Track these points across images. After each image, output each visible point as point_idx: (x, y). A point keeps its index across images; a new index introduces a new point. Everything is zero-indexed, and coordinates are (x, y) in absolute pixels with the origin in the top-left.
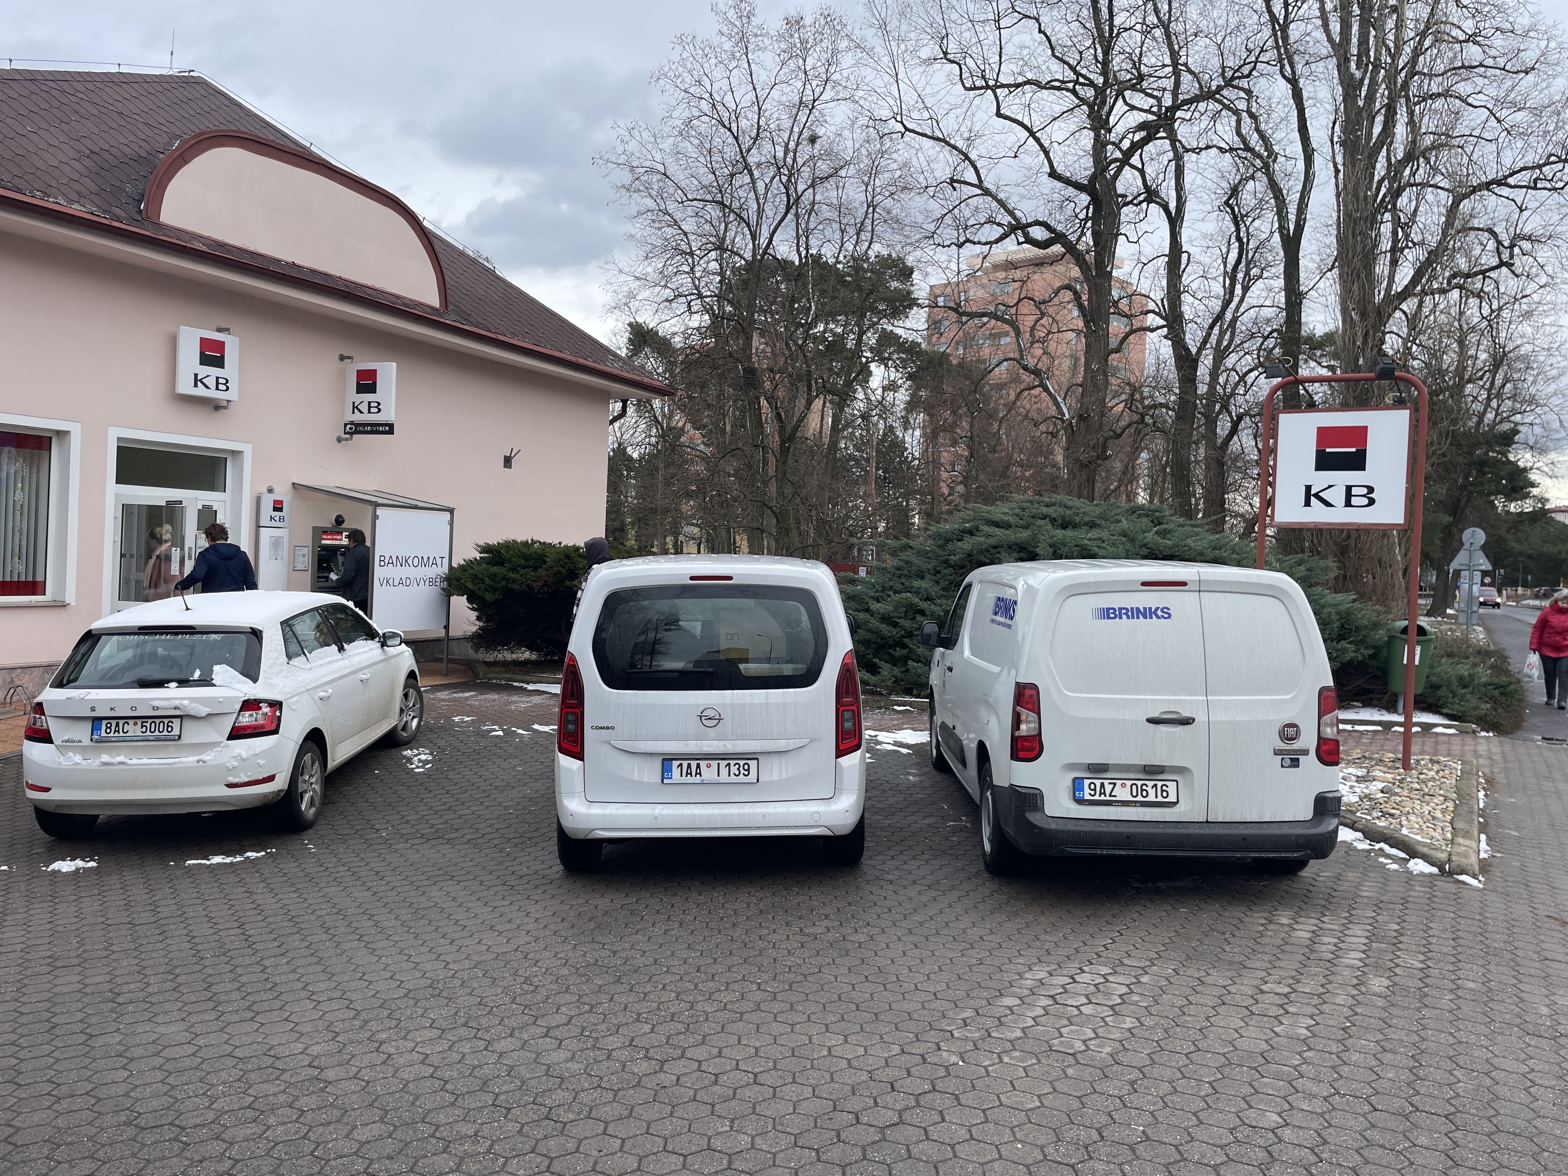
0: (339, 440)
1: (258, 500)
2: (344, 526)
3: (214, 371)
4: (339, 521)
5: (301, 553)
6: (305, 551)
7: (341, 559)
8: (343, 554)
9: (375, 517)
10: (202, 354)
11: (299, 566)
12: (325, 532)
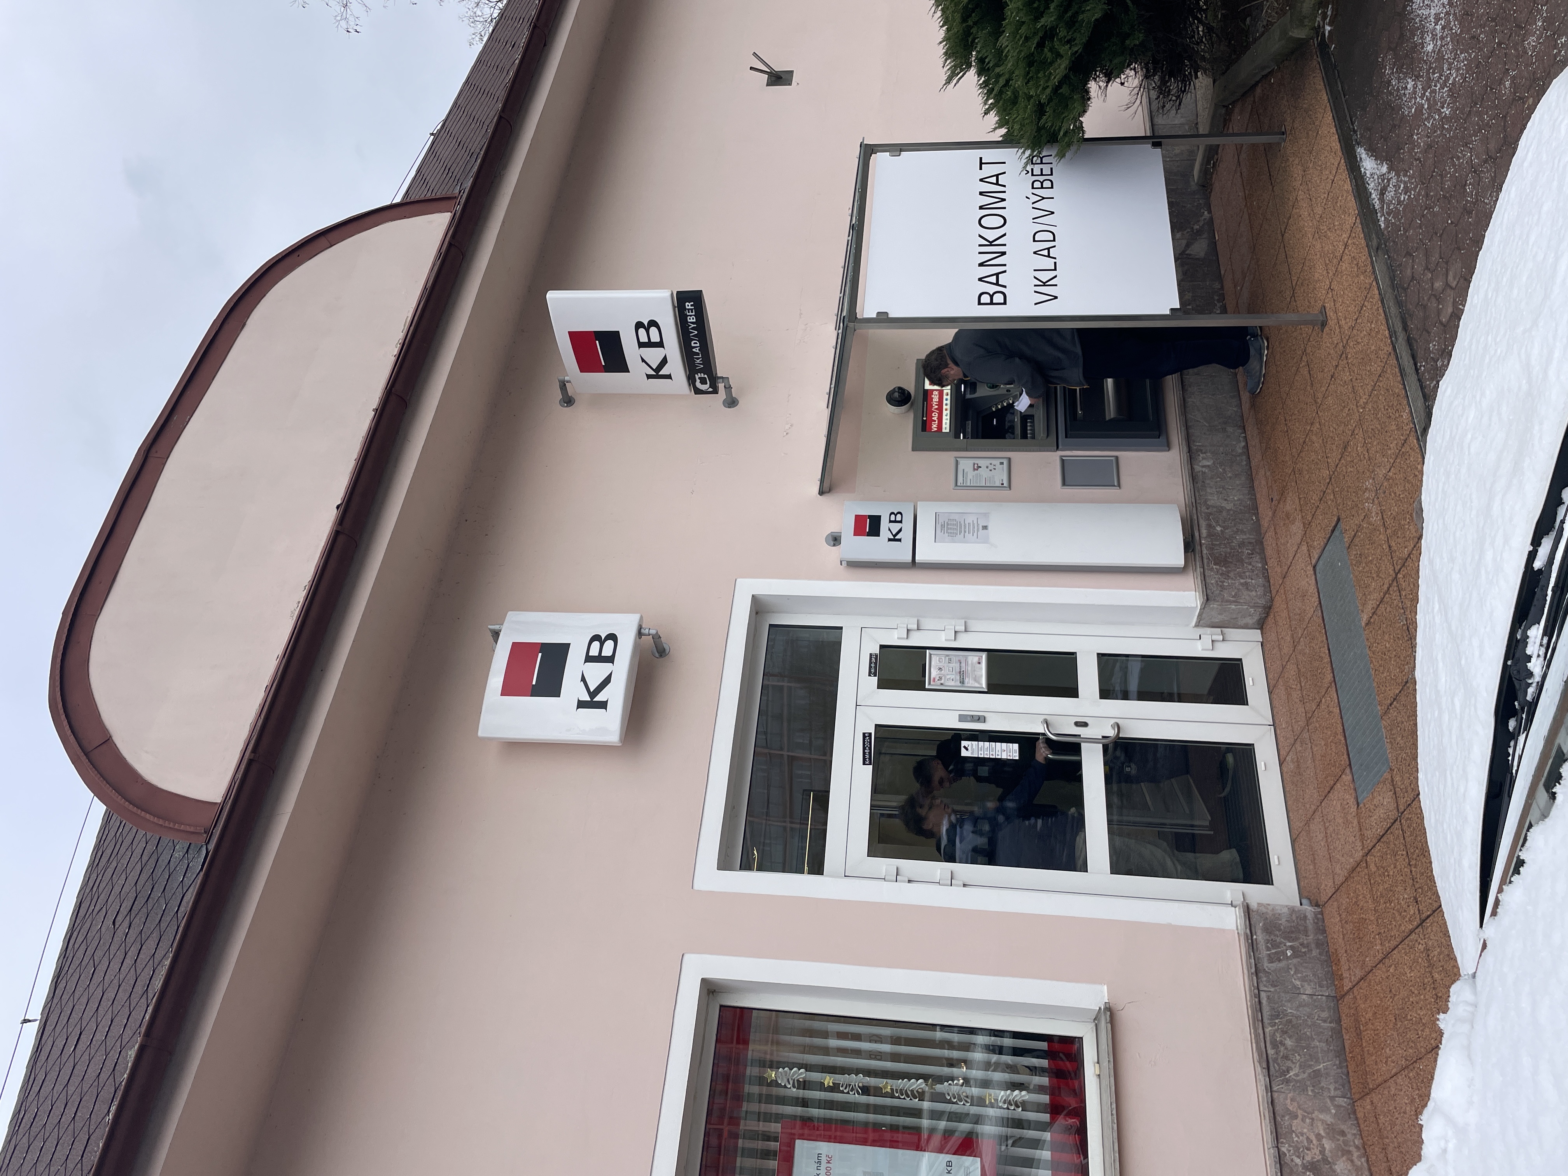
0: (732, 402)
1: (854, 565)
2: (910, 387)
3: (574, 665)
4: (900, 398)
5: (971, 474)
6: (966, 465)
7: (983, 391)
8: (972, 386)
9: (883, 319)
10: (536, 692)
11: (1001, 476)
12: (925, 426)
